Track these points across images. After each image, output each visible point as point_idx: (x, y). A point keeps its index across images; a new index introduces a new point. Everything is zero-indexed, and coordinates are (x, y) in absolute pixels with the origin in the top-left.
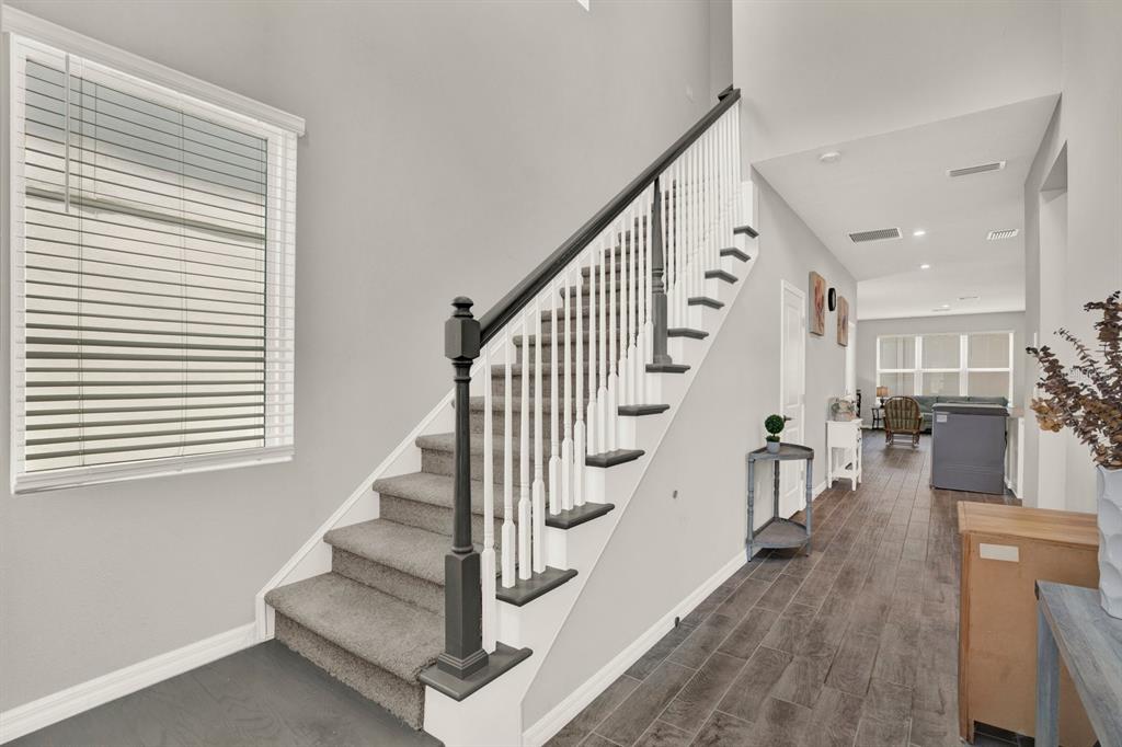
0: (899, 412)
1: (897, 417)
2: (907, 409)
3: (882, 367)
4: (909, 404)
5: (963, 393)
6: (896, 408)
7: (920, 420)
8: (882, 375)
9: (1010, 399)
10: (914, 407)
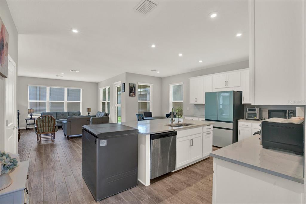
0: (44, 124)
1: (43, 126)
2: (49, 122)
3: (30, 100)
4: (50, 119)
5: (66, 110)
6: (43, 122)
7: (55, 126)
8: (30, 103)
9: (81, 112)
10: (52, 121)
